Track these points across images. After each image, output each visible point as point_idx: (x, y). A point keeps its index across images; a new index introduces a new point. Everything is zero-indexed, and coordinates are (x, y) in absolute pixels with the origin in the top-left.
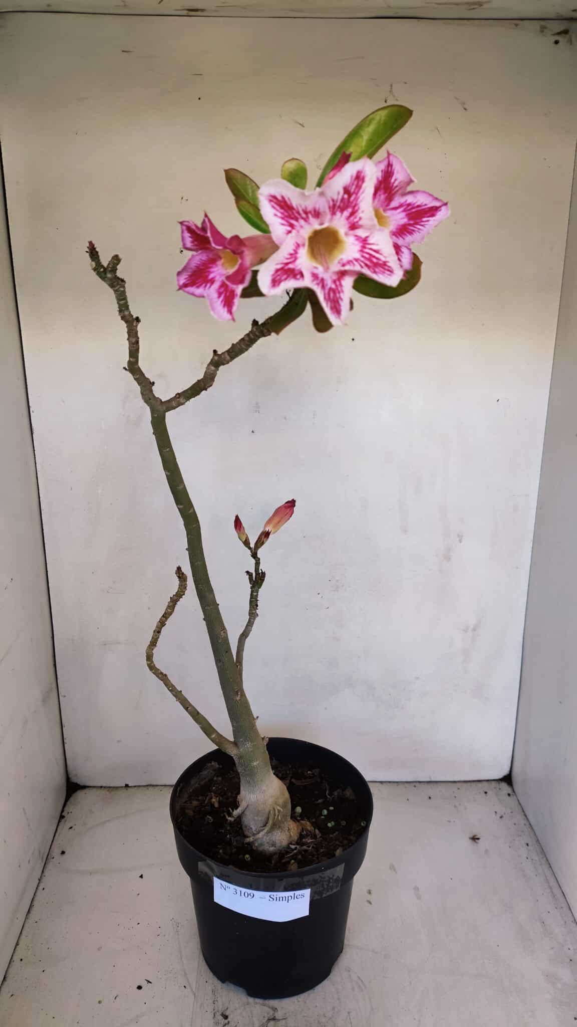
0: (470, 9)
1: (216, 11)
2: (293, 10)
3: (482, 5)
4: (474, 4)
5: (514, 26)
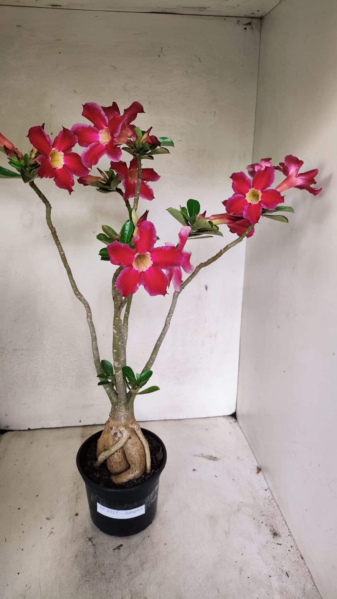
0: (200, 11)
1: (68, 6)
2: (108, 7)
3: (205, 9)
4: (202, 8)
5: (224, 20)
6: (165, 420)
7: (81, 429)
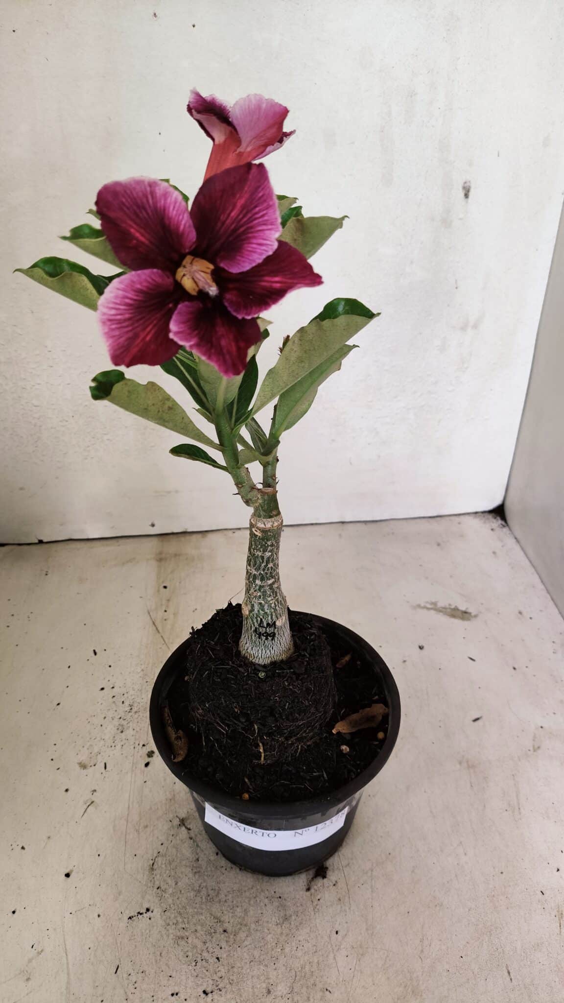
6: (343, 523)
7: (155, 541)
